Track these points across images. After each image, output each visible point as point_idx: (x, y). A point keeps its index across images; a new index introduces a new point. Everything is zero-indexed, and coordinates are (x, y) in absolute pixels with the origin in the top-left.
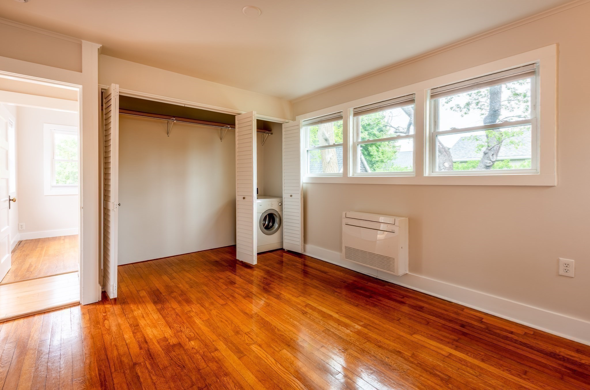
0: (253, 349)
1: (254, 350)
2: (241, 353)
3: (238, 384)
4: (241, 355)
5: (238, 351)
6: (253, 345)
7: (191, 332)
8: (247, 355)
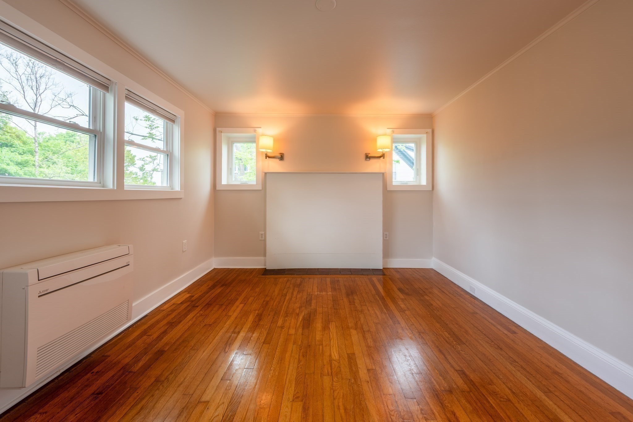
0: (338, 356)
1: (338, 354)
2: (350, 357)
3: (365, 339)
4: (350, 356)
5: (351, 360)
6: (335, 359)
7: (390, 411)
8: (346, 353)
